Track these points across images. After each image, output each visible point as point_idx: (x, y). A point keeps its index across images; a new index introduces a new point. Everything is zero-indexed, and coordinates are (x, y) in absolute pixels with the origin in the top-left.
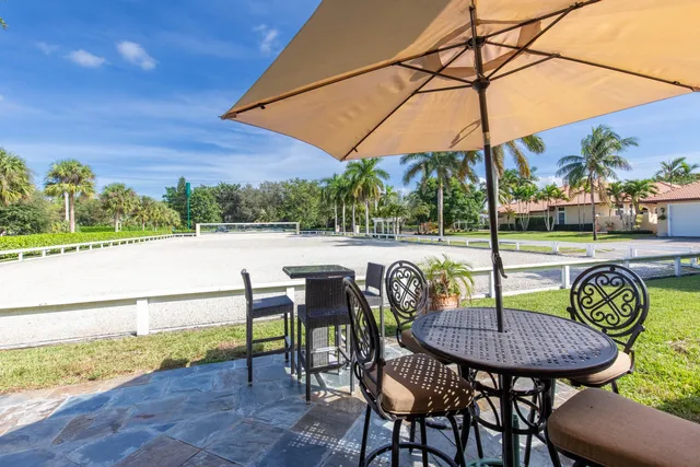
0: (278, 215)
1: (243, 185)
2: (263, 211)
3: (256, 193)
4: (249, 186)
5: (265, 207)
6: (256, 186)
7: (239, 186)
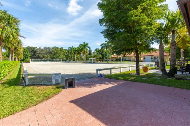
0: (51, 57)
1: (38, 48)
2: (46, 56)
3: (42, 50)
4: (40, 48)
5: (47, 54)
6: (42, 48)
7: (36, 47)
